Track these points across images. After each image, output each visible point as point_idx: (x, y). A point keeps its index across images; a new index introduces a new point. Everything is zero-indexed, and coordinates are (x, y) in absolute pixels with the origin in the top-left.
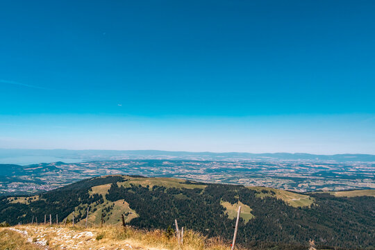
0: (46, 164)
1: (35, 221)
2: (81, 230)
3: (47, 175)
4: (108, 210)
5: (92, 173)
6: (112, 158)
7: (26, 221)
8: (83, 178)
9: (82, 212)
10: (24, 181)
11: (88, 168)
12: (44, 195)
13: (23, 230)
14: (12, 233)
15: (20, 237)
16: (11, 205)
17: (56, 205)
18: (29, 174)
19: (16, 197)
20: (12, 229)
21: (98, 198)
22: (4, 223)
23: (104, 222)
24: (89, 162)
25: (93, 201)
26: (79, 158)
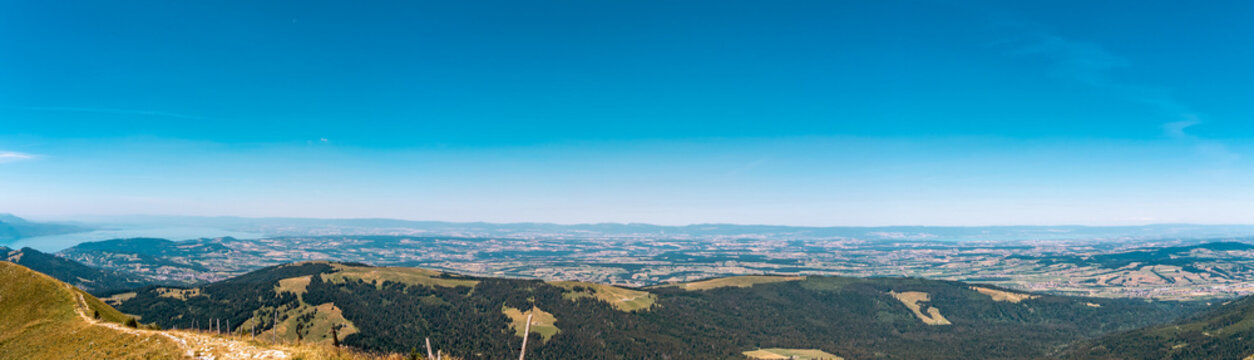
0: (207, 240)
1: (195, 326)
2: (266, 346)
3: (209, 258)
4: (307, 318)
5: (278, 256)
6: (312, 232)
7: (184, 325)
8: (265, 265)
9: (266, 319)
10: (178, 265)
11: (273, 248)
12: (206, 287)
13: (180, 337)
14: (165, 340)
15: (176, 347)
16: (162, 299)
17: (225, 305)
18: (184, 254)
19: (169, 288)
20: (164, 334)
21: (289, 299)
22: (153, 324)
23: (301, 338)
24: (275, 239)
25: (282, 304)
26: (258, 232)
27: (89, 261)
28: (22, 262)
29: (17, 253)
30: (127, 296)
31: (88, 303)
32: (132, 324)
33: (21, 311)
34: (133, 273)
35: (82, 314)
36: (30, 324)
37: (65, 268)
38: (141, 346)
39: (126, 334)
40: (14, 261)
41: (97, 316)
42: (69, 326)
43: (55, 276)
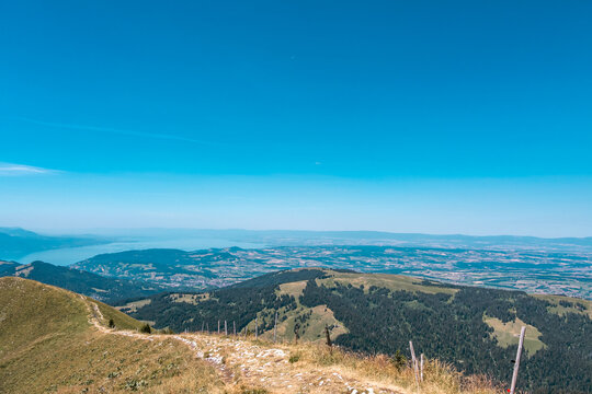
0: (217, 250)
1: (205, 328)
2: (268, 345)
3: (219, 266)
4: (304, 318)
5: (279, 263)
6: (308, 243)
7: (194, 328)
8: (267, 271)
9: (268, 320)
10: (190, 273)
11: (274, 256)
12: (211, 291)
13: (192, 339)
14: (177, 344)
15: (187, 349)
16: (174, 305)
17: (232, 308)
18: (196, 263)
19: (181, 294)
20: (175, 337)
21: (288, 301)
22: (166, 329)
23: (298, 337)
24: (276, 249)
25: (282, 306)
26: (261, 242)
27: (105, 272)
28: (31, 276)
29: (26, 267)
30: (142, 304)
31: (103, 312)
32: (147, 330)
33: (29, 327)
34: (149, 282)
35: (97, 324)
36: (39, 340)
37: (80, 280)
38: (154, 351)
39: (139, 340)
40: (22, 275)
41: (111, 324)
42: (82, 338)
43: (68, 289)
